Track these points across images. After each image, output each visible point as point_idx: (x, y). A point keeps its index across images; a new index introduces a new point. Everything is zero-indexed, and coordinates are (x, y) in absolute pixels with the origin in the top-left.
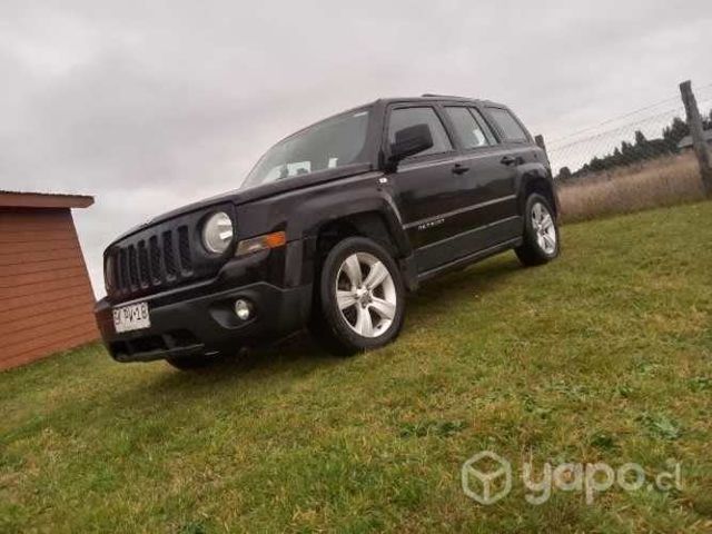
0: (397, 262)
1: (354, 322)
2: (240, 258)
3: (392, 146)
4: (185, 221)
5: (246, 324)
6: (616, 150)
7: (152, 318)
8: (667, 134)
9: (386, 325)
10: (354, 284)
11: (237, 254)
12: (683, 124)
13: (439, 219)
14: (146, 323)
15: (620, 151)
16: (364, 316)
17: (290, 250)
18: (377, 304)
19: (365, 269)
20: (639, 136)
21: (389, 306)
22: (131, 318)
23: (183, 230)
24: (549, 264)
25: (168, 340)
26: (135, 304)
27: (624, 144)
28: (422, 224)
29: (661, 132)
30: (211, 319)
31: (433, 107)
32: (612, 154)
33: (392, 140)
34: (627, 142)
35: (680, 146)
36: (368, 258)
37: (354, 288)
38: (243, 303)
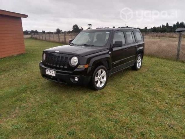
0: (108, 71)
1: (97, 84)
2: (79, 68)
3: (114, 45)
4: (67, 56)
5: (76, 82)
6: (160, 26)
7: (56, 74)
8: (174, 25)
9: (103, 84)
10: (99, 75)
11: (78, 67)
12: (179, 24)
13: (119, 61)
14: (54, 75)
15: (161, 27)
16: (99, 82)
17: (89, 69)
18: (102, 80)
19: (102, 72)
20: (167, 24)
21: (104, 81)
22: (51, 72)
23: (66, 58)
24: (138, 71)
25: (58, 80)
26: (53, 70)
27: (163, 25)
28: (115, 63)
29: (173, 25)
30: (70, 80)
31: (123, 32)
32: (159, 27)
33: (114, 43)
34: (164, 25)
35: (176, 30)
36: (103, 70)
37: (98, 77)
38: (77, 78)
